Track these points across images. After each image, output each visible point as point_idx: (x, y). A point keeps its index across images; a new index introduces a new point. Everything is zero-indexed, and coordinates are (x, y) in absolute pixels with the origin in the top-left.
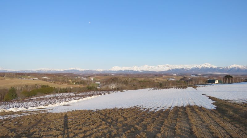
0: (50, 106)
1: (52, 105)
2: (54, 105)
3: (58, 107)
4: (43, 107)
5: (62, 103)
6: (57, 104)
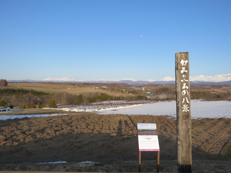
0: (102, 110)
1: (103, 110)
2: (105, 109)
3: (108, 111)
4: (96, 110)
5: (111, 109)
6: (107, 109)
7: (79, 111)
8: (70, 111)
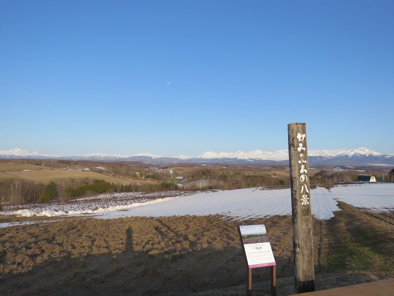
0: (100, 210)
1: (103, 210)
2: (106, 209)
3: (112, 212)
4: (90, 211)
5: (118, 207)
6: (111, 209)
7: (53, 215)
8: (35, 215)
